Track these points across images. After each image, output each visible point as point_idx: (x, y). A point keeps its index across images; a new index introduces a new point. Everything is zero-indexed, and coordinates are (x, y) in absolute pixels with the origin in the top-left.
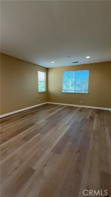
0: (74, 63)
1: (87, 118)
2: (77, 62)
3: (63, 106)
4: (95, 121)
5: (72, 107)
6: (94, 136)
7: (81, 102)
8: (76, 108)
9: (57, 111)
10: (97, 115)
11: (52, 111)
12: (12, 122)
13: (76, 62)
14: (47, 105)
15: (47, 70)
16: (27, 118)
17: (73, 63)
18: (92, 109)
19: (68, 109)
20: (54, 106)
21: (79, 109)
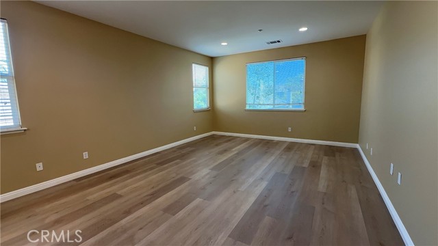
0: (272, 43)
1: (304, 166)
2: (279, 42)
3: (247, 139)
4: (323, 172)
5: (269, 142)
6: (323, 204)
7: (290, 130)
8: (278, 143)
9: (235, 150)
10: (326, 158)
11: (225, 151)
12: (138, 174)
13: (275, 42)
14: (213, 137)
15: (211, 61)
16: (171, 166)
17: (268, 43)
18: (313, 147)
19: (260, 146)
20: (229, 140)
21: (285, 145)
